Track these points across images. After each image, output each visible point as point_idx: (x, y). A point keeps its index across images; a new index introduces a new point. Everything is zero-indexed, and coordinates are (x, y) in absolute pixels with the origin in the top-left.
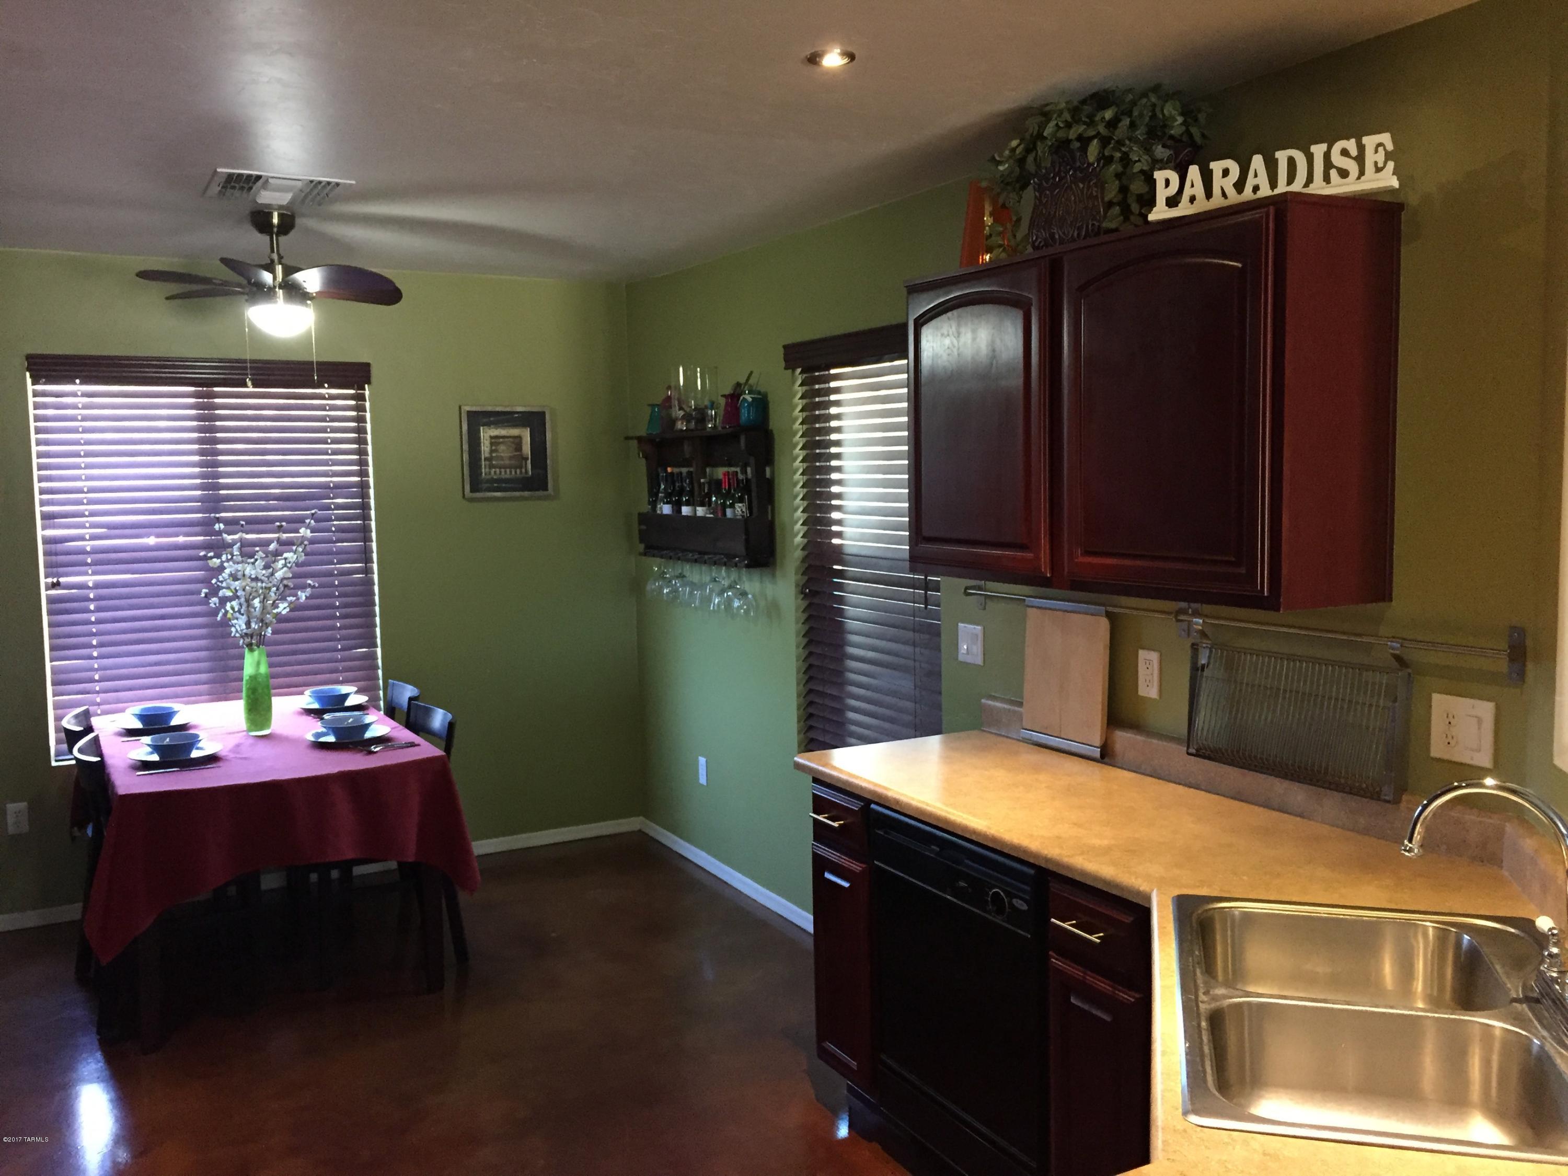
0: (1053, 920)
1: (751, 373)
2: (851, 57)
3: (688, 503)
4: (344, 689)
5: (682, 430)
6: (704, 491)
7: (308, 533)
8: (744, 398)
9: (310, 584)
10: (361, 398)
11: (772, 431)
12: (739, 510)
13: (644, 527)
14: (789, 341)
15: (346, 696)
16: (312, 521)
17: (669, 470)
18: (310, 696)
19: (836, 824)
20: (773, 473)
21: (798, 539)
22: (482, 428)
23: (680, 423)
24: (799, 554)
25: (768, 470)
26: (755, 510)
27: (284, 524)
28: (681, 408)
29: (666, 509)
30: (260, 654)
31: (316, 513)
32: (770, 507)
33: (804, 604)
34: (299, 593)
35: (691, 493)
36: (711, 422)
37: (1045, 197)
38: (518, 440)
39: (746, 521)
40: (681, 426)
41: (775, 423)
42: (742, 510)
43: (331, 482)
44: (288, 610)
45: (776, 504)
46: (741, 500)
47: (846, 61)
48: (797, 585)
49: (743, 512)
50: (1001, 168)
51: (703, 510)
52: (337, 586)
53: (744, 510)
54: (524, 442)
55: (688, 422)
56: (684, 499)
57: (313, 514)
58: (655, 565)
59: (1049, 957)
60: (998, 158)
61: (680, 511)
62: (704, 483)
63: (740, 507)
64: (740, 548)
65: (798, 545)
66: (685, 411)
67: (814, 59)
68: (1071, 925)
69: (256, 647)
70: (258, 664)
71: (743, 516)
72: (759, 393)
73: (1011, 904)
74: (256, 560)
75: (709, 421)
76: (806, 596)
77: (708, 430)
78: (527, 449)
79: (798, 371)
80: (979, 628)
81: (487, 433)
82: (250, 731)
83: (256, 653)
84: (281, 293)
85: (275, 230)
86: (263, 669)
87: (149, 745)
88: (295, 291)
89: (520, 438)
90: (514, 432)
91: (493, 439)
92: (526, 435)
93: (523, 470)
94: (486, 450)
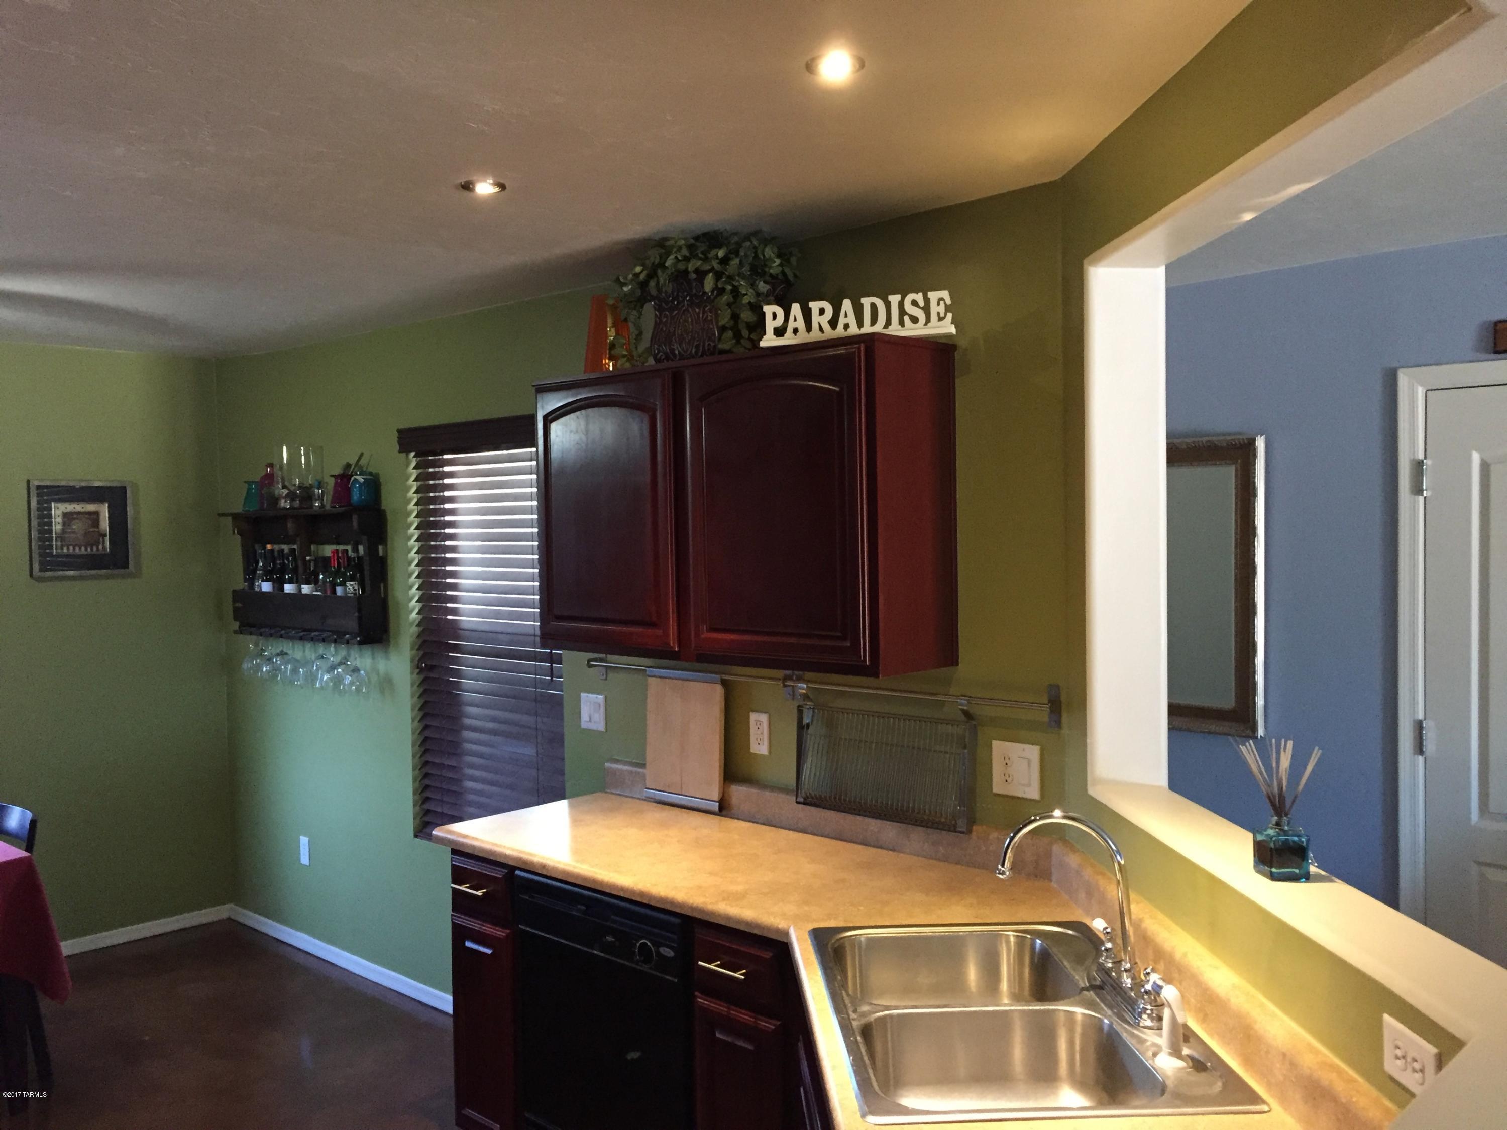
0: (700, 963)
1: (362, 454)
2: (503, 187)
3: (290, 581)
5: (285, 509)
6: (310, 569)
8: (355, 479)
11: (384, 511)
12: (351, 587)
13: (239, 605)
14: (404, 426)
19: (479, 893)
20: (386, 551)
21: (414, 615)
22: (54, 504)
23: (283, 501)
24: (414, 630)
25: (380, 548)
26: (368, 588)
28: (284, 487)
29: (266, 587)
32: (382, 585)
33: (419, 679)
35: (295, 570)
36: (318, 501)
37: (664, 317)
39: (359, 598)
40: (285, 504)
41: (388, 502)
42: (353, 588)
45: (389, 582)
46: (352, 578)
47: (497, 190)
48: (412, 661)
49: (355, 590)
50: (625, 289)
51: (309, 588)
53: (356, 587)
54: (102, 517)
55: (292, 500)
56: (287, 577)
58: (250, 643)
59: (695, 997)
60: (622, 280)
61: (282, 589)
62: (310, 561)
63: (351, 585)
64: (351, 623)
65: (415, 621)
66: (289, 489)
67: (467, 187)
68: (716, 966)
71: (355, 594)
72: (371, 474)
73: (658, 953)
75: (316, 500)
76: (421, 671)
77: (315, 508)
78: (105, 525)
79: (413, 454)
80: (601, 697)
81: (58, 510)
89: (97, 514)
90: (91, 507)
91: (66, 515)
92: (104, 511)
93: (101, 547)
94: (57, 526)
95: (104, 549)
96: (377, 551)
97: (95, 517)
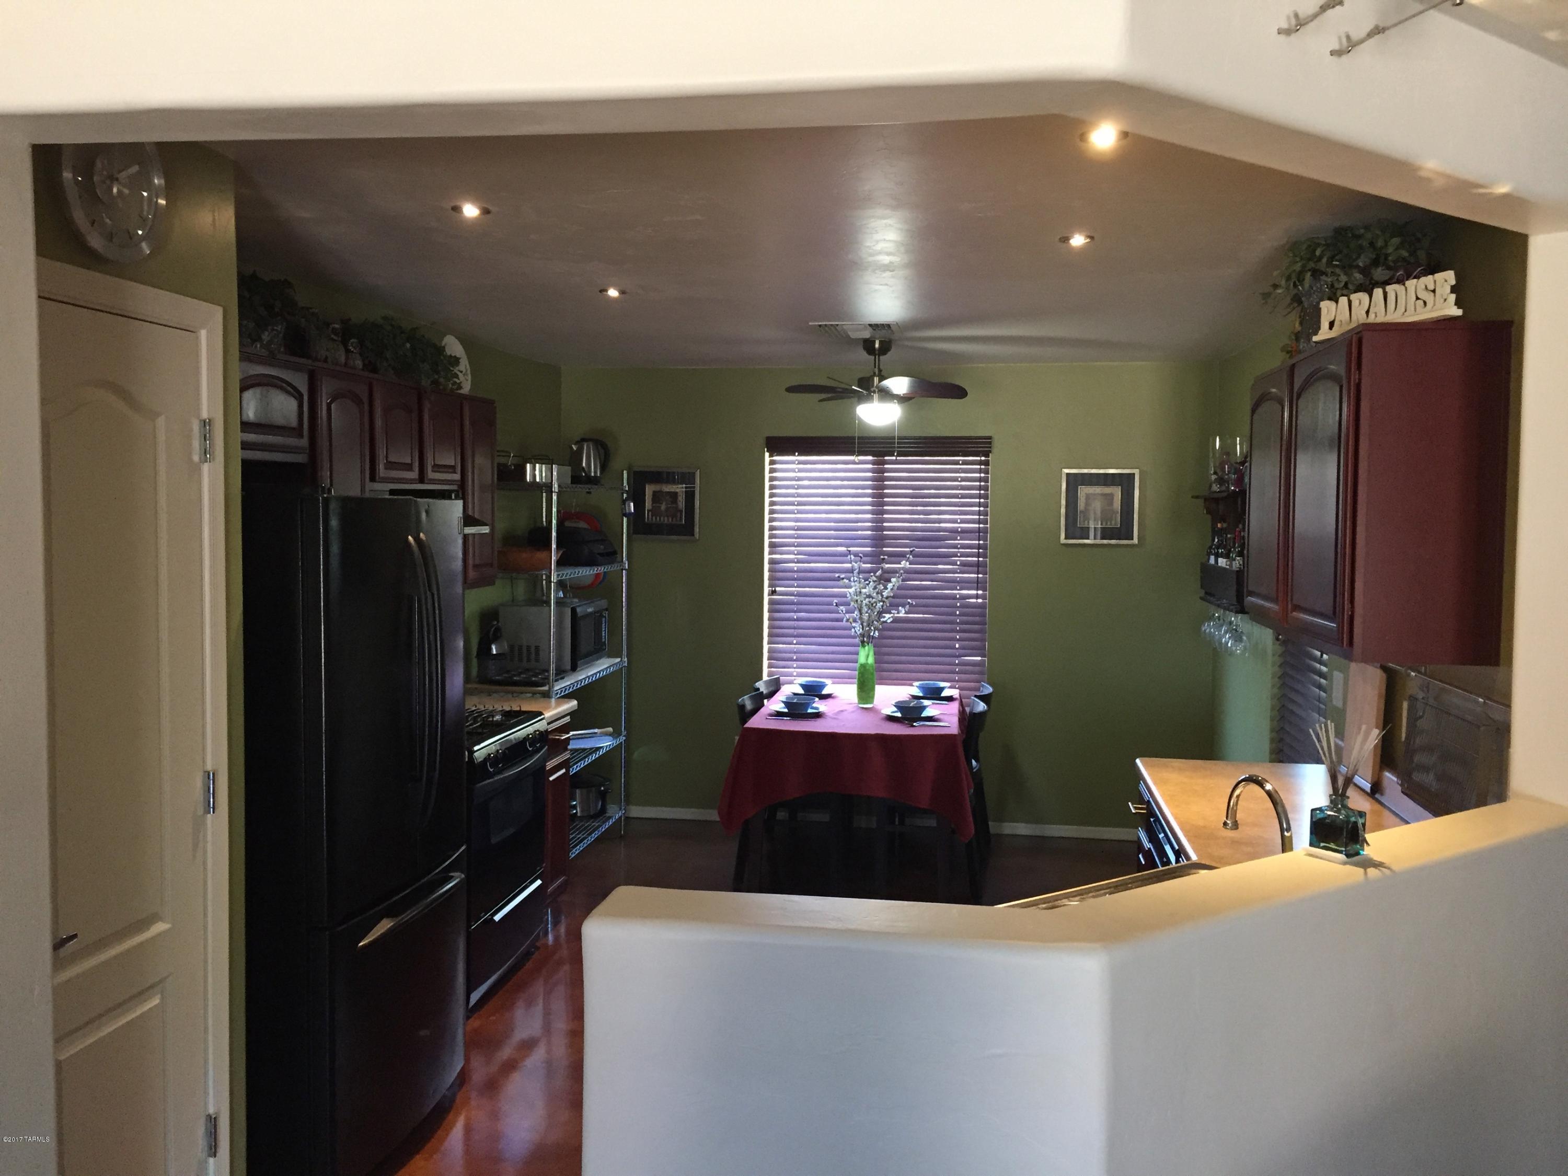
3: (1221, 555)
4: (942, 684)
5: (1217, 492)
6: (1227, 545)
7: (908, 565)
9: (909, 602)
10: (986, 463)
13: (1206, 575)
15: (942, 689)
16: (911, 556)
17: (1219, 525)
18: (917, 686)
22: (1079, 487)
23: (1214, 485)
27: (886, 557)
28: (1215, 473)
29: (1213, 560)
30: (869, 651)
31: (913, 550)
34: (900, 608)
35: (1224, 547)
36: (1233, 486)
38: (1110, 497)
40: (1216, 487)
42: (1239, 563)
43: (959, 527)
44: (891, 619)
49: (1240, 565)
51: (1225, 562)
52: (958, 607)
53: (1241, 563)
54: (1115, 498)
55: (1217, 484)
56: (1220, 551)
57: (911, 551)
61: (1217, 562)
63: (1238, 560)
64: (1233, 594)
66: (1218, 475)
69: (866, 644)
70: (868, 656)
71: (1239, 569)
74: (870, 582)
82: (859, 703)
83: (867, 648)
84: (876, 396)
85: (877, 352)
86: (871, 660)
87: (783, 702)
88: (886, 395)
89: (1111, 495)
90: (1107, 490)
91: (1088, 497)
92: (1117, 492)
93: (1114, 522)
94: (1081, 505)
95: (1116, 524)
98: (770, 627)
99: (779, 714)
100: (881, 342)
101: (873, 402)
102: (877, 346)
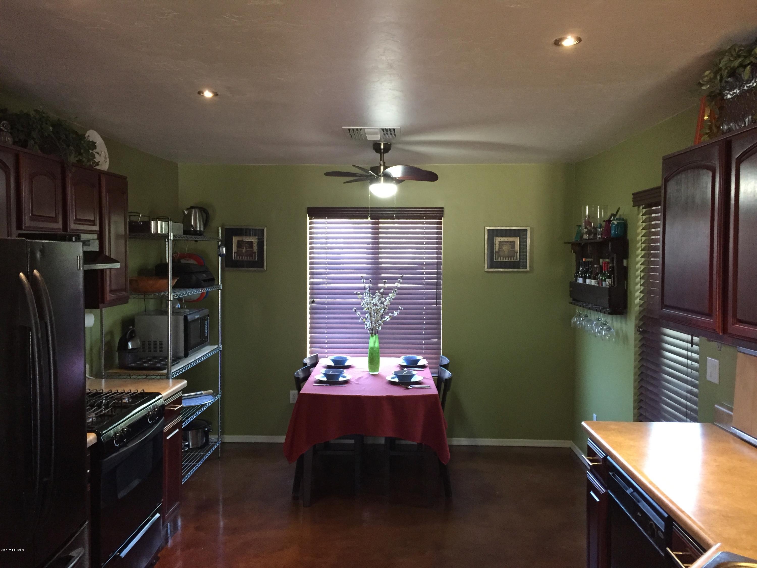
1: (619, 209)
2: (579, 40)
3: (590, 278)
4: (418, 357)
5: (586, 239)
6: (596, 272)
7: (399, 285)
8: (613, 222)
9: (400, 308)
10: (440, 223)
11: (628, 240)
12: (608, 283)
13: (571, 289)
14: (636, 191)
15: (418, 361)
16: (401, 280)
17: (584, 260)
18: (403, 359)
19: (591, 464)
20: (628, 263)
21: (637, 301)
22: (495, 237)
23: (585, 235)
24: (637, 309)
25: (625, 261)
26: (616, 283)
27: (386, 281)
28: (586, 228)
29: (580, 280)
30: (376, 338)
31: (402, 276)
32: (626, 282)
33: (640, 337)
34: (394, 312)
35: (591, 273)
36: (599, 235)
39: (610, 288)
40: (586, 237)
41: (630, 236)
42: (609, 283)
43: (425, 262)
44: (389, 319)
45: (629, 280)
46: (609, 277)
47: (577, 42)
48: (636, 327)
49: (610, 284)
51: (594, 282)
52: (424, 310)
53: (610, 283)
54: (516, 244)
55: (589, 235)
56: (588, 275)
57: (401, 277)
58: (578, 310)
61: (586, 282)
62: (596, 267)
63: (608, 281)
64: (606, 302)
65: (638, 304)
66: (588, 229)
67: (558, 43)
69: (374, 335)
70: (375, 342)
71: (610, 286)
72: (623, 219)
74: (376, 296)
75: (599, 234)
76: (641, 333)
77: (598, 239)
78: (517, 248)
79: (641, 207)
80: (717, 361)
81: (497, 240)
82: (370, 371)
83: (374, 337)
84: (382, 178)
85: (382, 151)
86: (377, 345)
87: (323, 373)
88: (388, 177)
89: (514, 242)
90: (511, 239)
91: (500, 243)
92: (517, 240)
93: (515, 258)
94: (496, 248)
95: (516, 259)
96: (623, 262)
97: (512, 244)
98: (311, 323)
99: (320, 382)
100: (385, 145)
101: (380, 182)
102: (382, 147)
